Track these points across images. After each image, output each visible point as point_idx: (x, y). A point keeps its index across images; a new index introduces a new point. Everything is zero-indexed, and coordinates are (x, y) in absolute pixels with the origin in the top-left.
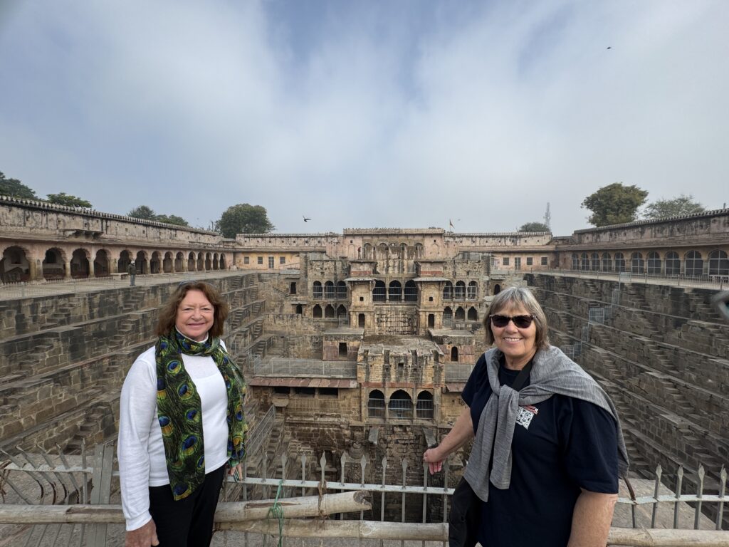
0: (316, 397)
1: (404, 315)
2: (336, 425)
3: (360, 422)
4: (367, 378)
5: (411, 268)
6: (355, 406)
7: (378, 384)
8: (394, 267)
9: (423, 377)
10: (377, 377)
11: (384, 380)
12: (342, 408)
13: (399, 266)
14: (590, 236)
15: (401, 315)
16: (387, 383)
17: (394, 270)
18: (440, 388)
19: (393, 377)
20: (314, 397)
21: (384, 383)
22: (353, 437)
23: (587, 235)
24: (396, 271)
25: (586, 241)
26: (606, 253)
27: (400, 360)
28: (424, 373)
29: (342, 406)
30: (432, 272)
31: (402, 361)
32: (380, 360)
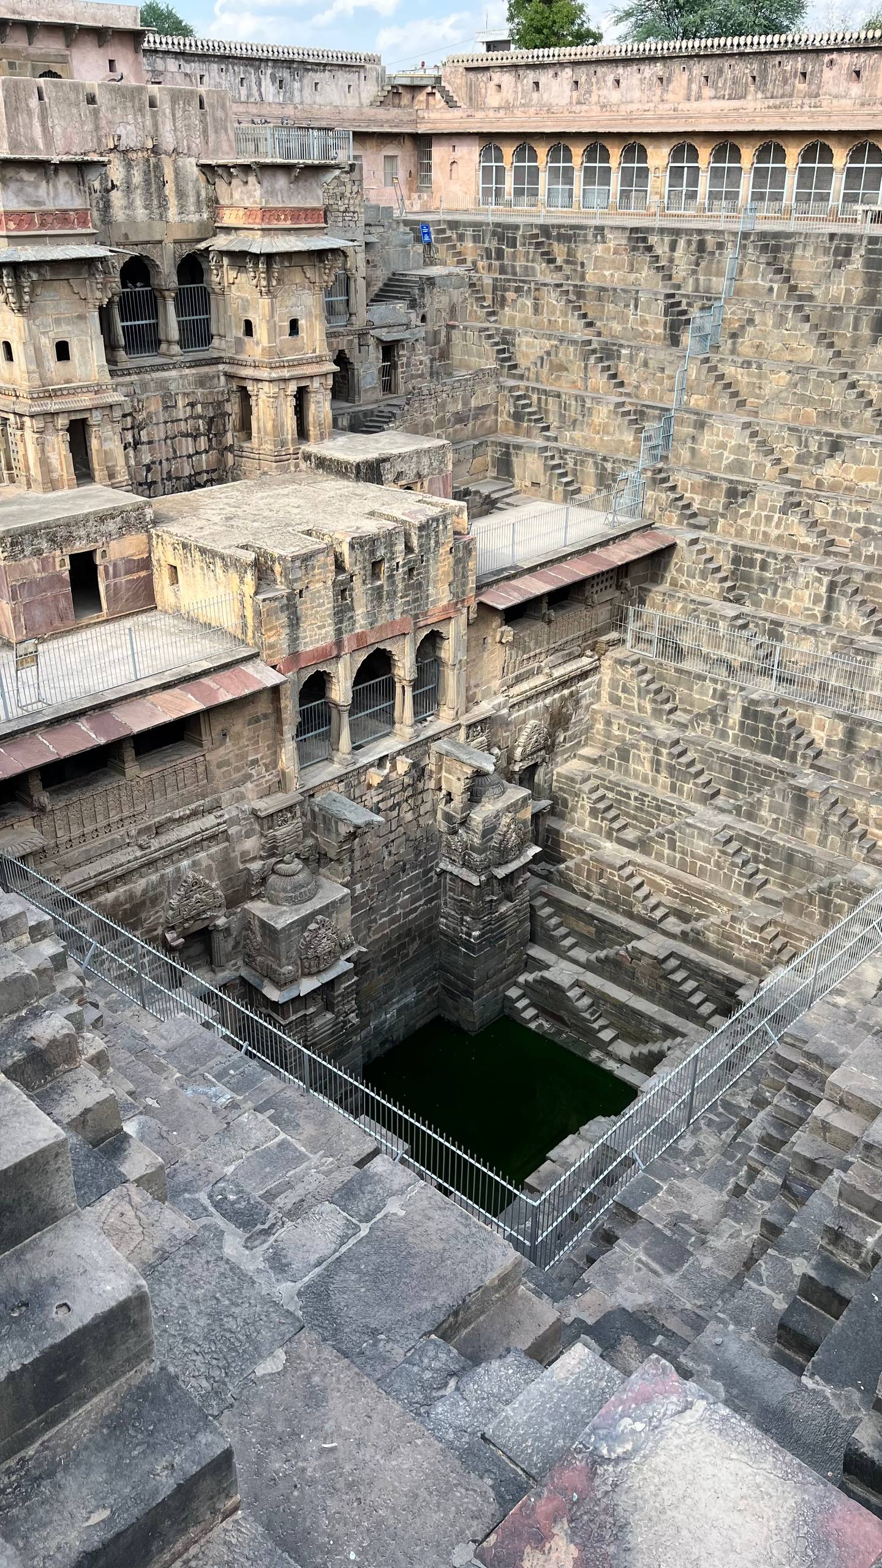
0: (132, 769)
1: (192, 405)
2: (213, 837)
3: (280, 796)
4: (294, 640)
5: (192, 199)
6: (256, 751)
7: (324, 649)
8: (129, 189)
9: (431, 591)
10: (319, 628)
11: (339, 632)
12: (218, 773)
13: (147, 182)
14: (507, 79)
15: (182, 412)
16: (345, 636)
17: (130, 206)
18: (465, 610)
19: (360, 612)
20: (124, 774)
21: (339, 643)
22: (272, 850)
23: (497, 77)
24: (141, 213)
25: (494, 99)
26: (559, 142)
27: (372, 552)
28: (432, 574)
29: (220, 766)
30: (296, 214)
31: (381, 552)
32: (325, 565)
